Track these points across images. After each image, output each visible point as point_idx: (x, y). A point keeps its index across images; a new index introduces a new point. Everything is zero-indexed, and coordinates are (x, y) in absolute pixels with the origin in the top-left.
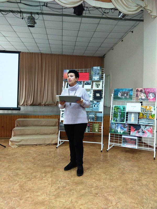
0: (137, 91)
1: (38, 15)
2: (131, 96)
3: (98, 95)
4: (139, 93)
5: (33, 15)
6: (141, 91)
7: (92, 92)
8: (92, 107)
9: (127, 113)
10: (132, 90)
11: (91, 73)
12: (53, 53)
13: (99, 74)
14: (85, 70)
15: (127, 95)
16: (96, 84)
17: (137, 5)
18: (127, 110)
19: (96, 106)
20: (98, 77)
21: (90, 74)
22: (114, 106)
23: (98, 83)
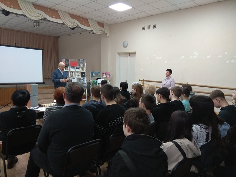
0: (102, 73)
2: (99, 75)
3: (83, 75)
4: (103, 74)
6: (104, 73)
7: (80, 73)
8: (81, 81)
9: (98, 84)
10: (100, 73)
11: (79, 62)
13: (83, 63)
14: (75, 60)
15: (98, 75)
16: (82, 69)
18: (98, 83)
19: (83, 80)
20: (83, 65)
22: (91, 80)
23: (82, 68)
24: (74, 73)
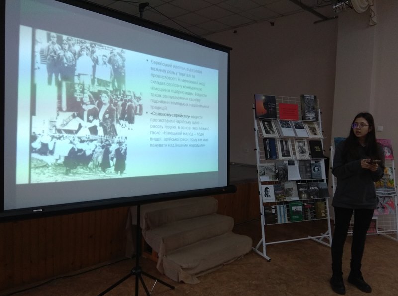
3: (318, 149)
7: (306, 143)
16: (311, 128)
19: (316, 169)
24: (289, 143)
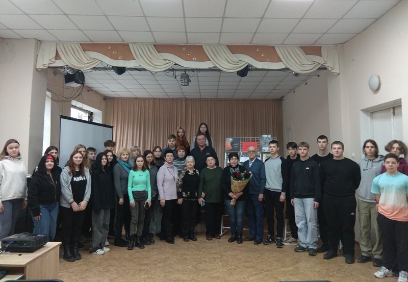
1: (193, 71)
5: (187, 73)
11: (260, 142)
12: (202, 97)
14: (252, 139)
17: (313, 63)
21: (259, 144)
